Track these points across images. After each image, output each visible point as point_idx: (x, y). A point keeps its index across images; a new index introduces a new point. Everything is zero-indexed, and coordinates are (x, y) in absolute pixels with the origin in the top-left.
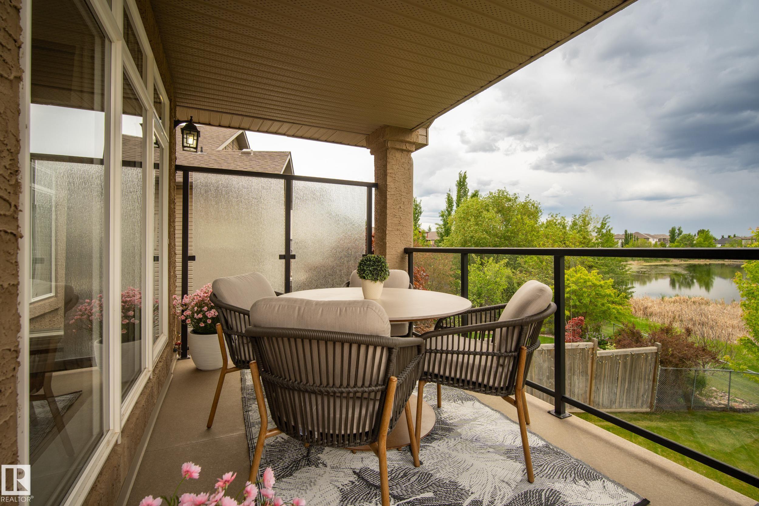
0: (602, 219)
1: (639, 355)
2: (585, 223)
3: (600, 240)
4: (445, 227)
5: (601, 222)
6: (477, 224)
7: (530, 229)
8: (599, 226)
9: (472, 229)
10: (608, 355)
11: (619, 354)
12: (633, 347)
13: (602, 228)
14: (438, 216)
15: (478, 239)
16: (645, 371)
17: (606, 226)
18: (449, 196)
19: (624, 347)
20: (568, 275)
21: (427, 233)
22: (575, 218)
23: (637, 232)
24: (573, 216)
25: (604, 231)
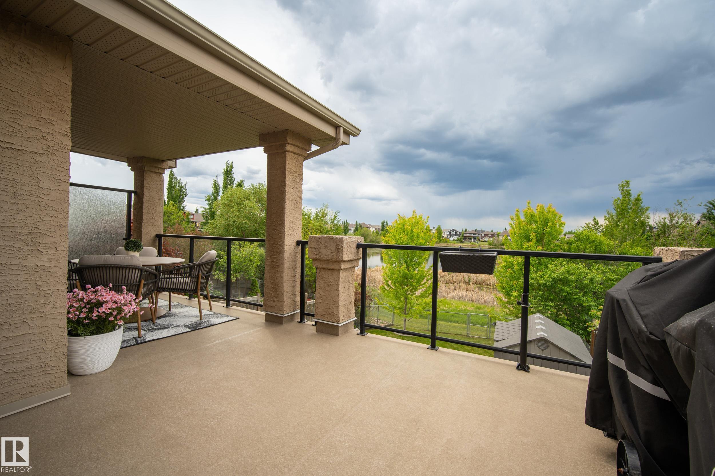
0: (334, 213)
3: (333, 228)
4: (211, 211)
5: (334, 215)
6: (239, 211)
8: (333, 218)
9: (235, 214)
13: (335, 219)
14: (204, 200)
15: (239, 224)
17: (337, 218)
18: (215, 182)
21: (193, 214)
22: (317, 211)
23: (364, 223)
24: (316, 209)
25: (335, 222)
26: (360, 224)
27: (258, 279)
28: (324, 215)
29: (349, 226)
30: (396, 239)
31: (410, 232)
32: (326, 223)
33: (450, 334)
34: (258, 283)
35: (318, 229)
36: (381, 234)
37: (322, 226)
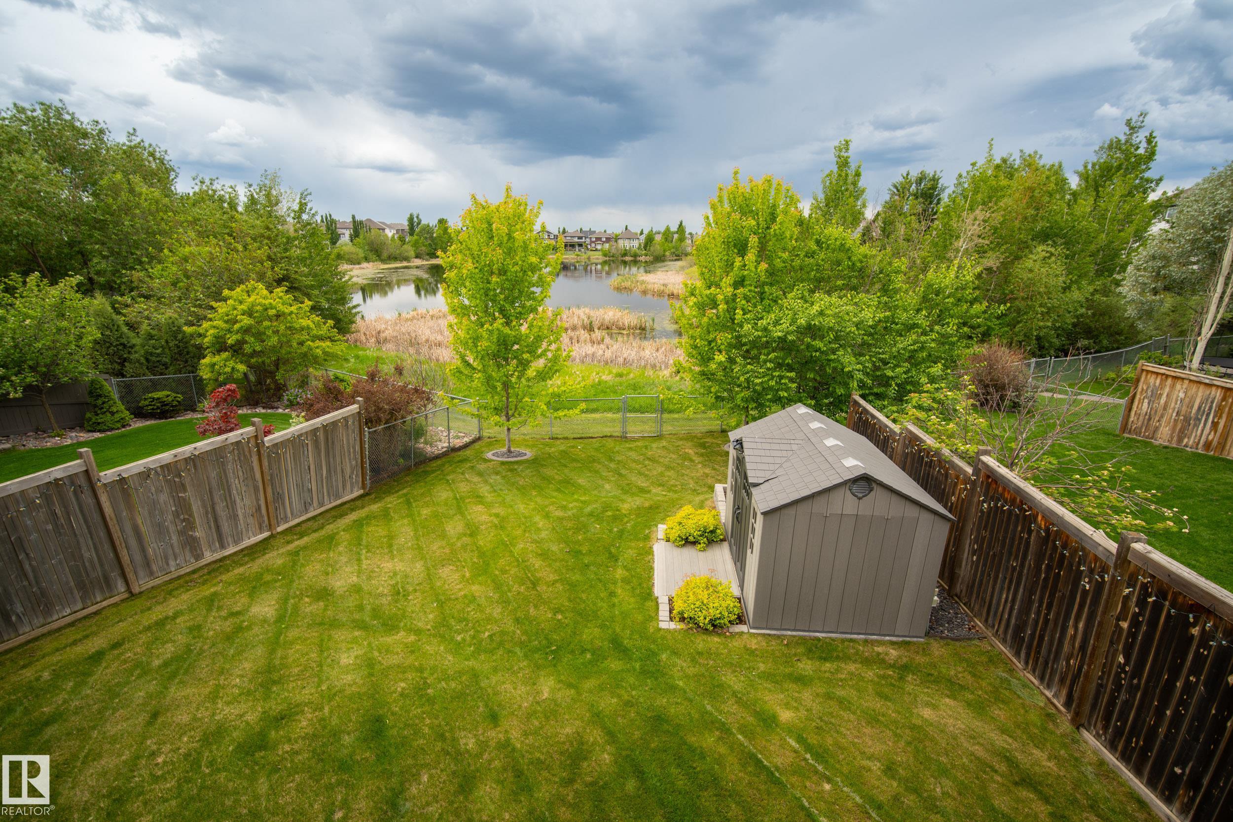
0: (299, 196)
1: (334, 424)
2: (269, 201)
3: (301, 232)
5: (298, 201)
7: (153, 208)
8: (296, 207)
10: (286, 438)
11: (304, 431)
12: (329, 412)
13: (301, 210)
16: (348, 443)
17: (308, 208)
19: (317, 414)
20: (235, 300)
22: (252, 189)
23: (369, 220)
24: (247, 185)
25: (305, 217)
26: (361, 222)
27: (107, 376)
28: (273, 202)
29: (338, 226)
30: (474, 258)
31: (506, 239)
32: (281, 220)
33: (592, 438)
34: (111, 386)
35: (262, 236)
36: (409, 242)
37: (271, 226)
